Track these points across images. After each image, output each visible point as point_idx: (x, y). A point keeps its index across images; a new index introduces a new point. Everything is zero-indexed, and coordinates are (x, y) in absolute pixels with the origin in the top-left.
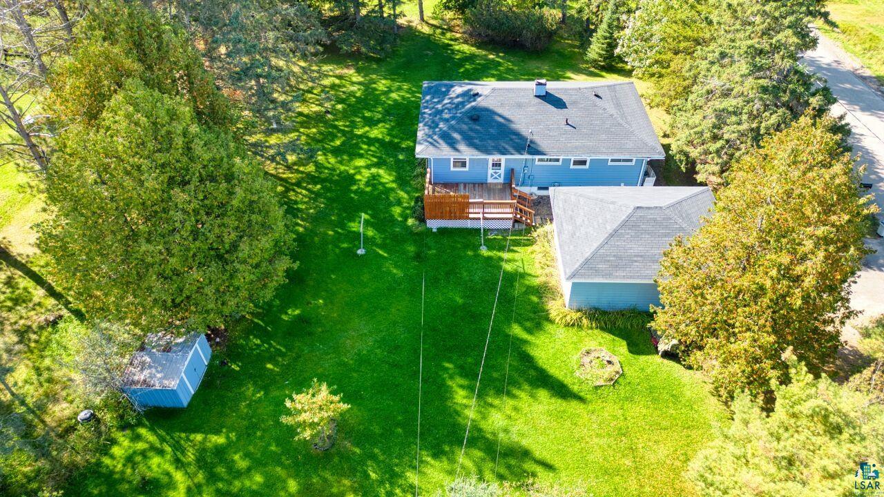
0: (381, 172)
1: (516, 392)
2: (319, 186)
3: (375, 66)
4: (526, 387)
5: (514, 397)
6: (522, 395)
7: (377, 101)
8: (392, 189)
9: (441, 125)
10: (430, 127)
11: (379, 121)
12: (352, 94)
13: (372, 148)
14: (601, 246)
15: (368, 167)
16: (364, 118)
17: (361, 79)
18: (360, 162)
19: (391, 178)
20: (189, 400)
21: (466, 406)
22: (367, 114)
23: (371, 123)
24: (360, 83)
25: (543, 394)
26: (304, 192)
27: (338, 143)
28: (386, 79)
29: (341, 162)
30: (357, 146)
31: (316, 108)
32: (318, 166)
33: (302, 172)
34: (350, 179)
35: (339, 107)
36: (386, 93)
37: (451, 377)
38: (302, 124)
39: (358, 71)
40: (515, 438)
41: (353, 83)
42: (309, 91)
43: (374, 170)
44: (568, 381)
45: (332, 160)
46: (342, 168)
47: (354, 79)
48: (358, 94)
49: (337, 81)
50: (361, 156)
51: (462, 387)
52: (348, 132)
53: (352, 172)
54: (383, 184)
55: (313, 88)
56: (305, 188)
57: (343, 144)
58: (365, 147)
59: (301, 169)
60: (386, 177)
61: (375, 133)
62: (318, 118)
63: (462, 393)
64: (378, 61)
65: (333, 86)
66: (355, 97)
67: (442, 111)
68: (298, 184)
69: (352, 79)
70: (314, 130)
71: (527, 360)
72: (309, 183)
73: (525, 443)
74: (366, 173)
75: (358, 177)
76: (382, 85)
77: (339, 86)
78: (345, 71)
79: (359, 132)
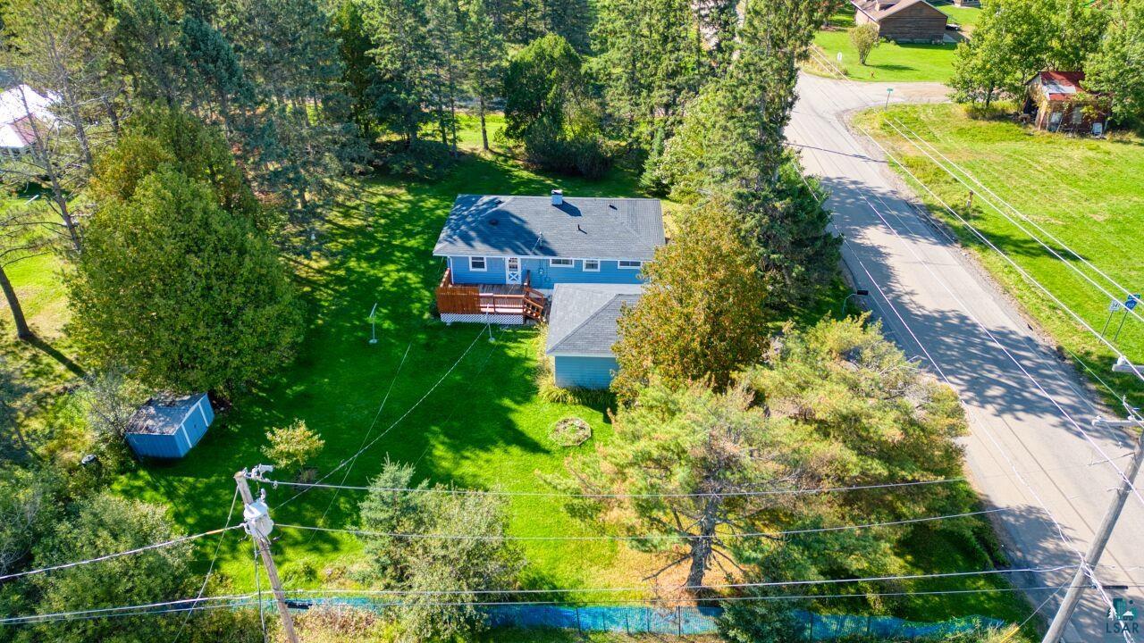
0: (410, 275)
2: (345, 288)
3: (427, 187)
6: (497, 450)
7: (422, 216)
8: (417, 289)
9: (463, 227)
10: (452, 229)
11: (418, 233)
12: (398, 211)
13: (406, 255)
14: (583, 326)
15: (398, 271)
16: (404, 230)
17: (410, 197)
18: (391, 267)
19: (419, 280)
20: (186, 451)
22: (407, 227)
23: (410, 235)
24: (409, 201)
26: (330, 292)
27: (373, 251)
28: (435, 197)
29: (373, 267)
30: (392, 254)
31: (358, 222)
32: (349, 270)
33: (332, 276)
34: (379, 281)
35: (382, 221)
36: (431, 210)
37: (435, 437)
38: (342, 236)
39: (409, 191)
41: (401, 201)
42: (356, 208)
43: (403, 274)
45: (364, 265)
46: (372, 272)
47: (404, 198)
48: (404, 211)
49: (385, 199)
50: (393, 262)
51: (442, 443)
52: (385, 243)
53: (381, 275)
54: (409, 285)
55: (359, 205)
56: (332, 289)
57: (378, 252)
58: (398, 254)
59: (332, 272)
60: (413, 278)
61: (412, 243)
62: (360, 231)
63: (441, 448)
64: (431, 183)
65: (381, 204)
66: (400, 213)
67: (466, 216)
68: (326, 286)
69: (402, 197)
70: (352, 241)
72: (336, 284)
74: (395, 276)
75: (386, 279)
76: (430, 203)
77: (386, 204)
78: (396, 191)
79: (396, 242)
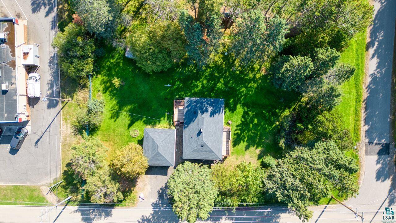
0: (199, 88)
1: (130, 117)
2: (195, 72)
4: (131, 119)
5: (129, 117)
6: (129, 118)
8: (191, 91)
15: (202, 84)
21: (127, 108)
23: (226, 83)
25: (129, 122)
27: (216, 74)
29: (206, 76)
30: (213, 80)
31: (237, 65)
32: (205, 70)
34: (197, 80)
35: (238, 72)
37: (133, 105)
38: (228, 62)
40: (121, 116)
43: (200, 86)
44: (132, 127)
45: (207, 74)
46: (203, 77)
50: (208, 82)
51: (131, 107)
52: (222, 77)
53: (201, 80)
54: (194, 89)
56: (194, 68)
57: (215, 76)
58: (213, 83)
61: (220, 85)
63: (130, 107)
71: (137, 120)
73: (120, 118)
74: (199, 84)
75: (198, 82)
79: (221, 80)
